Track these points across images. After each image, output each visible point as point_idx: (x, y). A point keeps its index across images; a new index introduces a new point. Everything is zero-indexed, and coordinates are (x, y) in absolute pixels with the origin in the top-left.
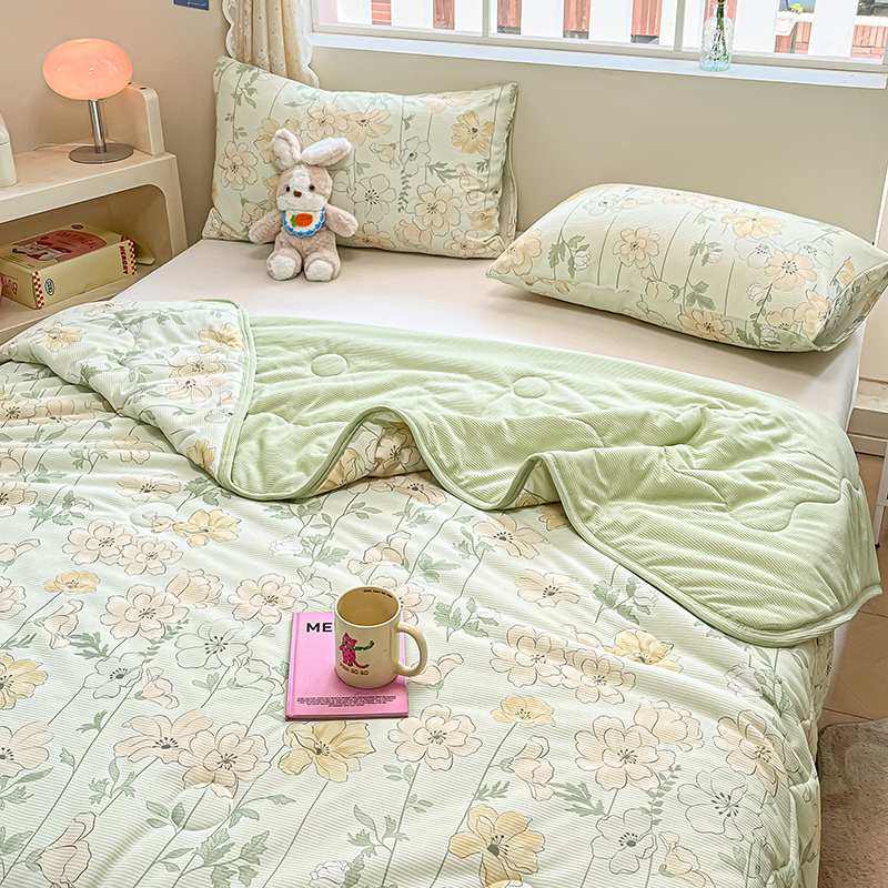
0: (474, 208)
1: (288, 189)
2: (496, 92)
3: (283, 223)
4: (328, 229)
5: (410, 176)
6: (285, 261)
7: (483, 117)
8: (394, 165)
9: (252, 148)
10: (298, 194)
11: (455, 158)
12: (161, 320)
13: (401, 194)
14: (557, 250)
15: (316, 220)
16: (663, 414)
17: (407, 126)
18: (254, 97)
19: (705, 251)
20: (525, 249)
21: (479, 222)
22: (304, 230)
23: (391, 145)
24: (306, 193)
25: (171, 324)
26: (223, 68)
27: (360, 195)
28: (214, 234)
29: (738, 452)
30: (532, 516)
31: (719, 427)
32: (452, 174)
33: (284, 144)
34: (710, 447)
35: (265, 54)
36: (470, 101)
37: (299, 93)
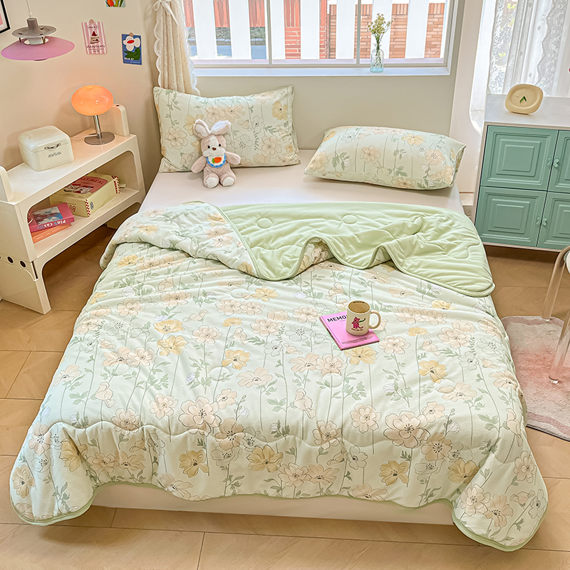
0: (286, 144)
1: (209, 147)
2: (285, 90)
5: (258, 133)
6: (213, 180)
7: (283, 103)
8: (250, 129)
9: (183, 129)
10: (214, 149)
11: (275, 123)
12: (186, 215)
13: (255, 142)
14: (336, 160)
15: (223, 159)
16: (410, 223)
17: (252, 111)
18: (178, 105)
19: (400, 153)
20: (321, 161)
21: (289, 150)
22: (218, 164)
23: (246, 121)
24: (218, 148)
25: (190, 215)
27: (237, 145)
28: (165, 170)
29: (441, 232)
30: (380, 268)
31: (431, 223)
32: (275, 130)
33: (201, 127)
34: (430, 232)
35: (175, 84)
36: (275, 96)
37: (198, 101)
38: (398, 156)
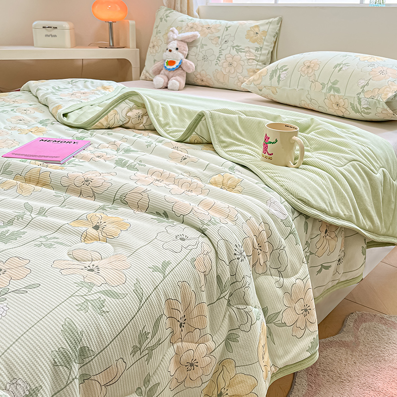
0: (250, 67)
1: (167, 50)
3: (164, 65)
4: (182, 69)
5: (223, 50)
7: (262, 28)
9: (162, 38)
10: (170, 51)
11: (245, 44)
13: (218, 57)
14: (274, 72)
15: (177, 63)
19: (341, 66)
22: (171, 67)
23: (218, 37)
24: (174, 51)
26: (160, 10)
27: (200, 58)
28: (143, 77)
32: (243, 51)
35: (179, 6)
37: (186, 18)
38: (338, 69)
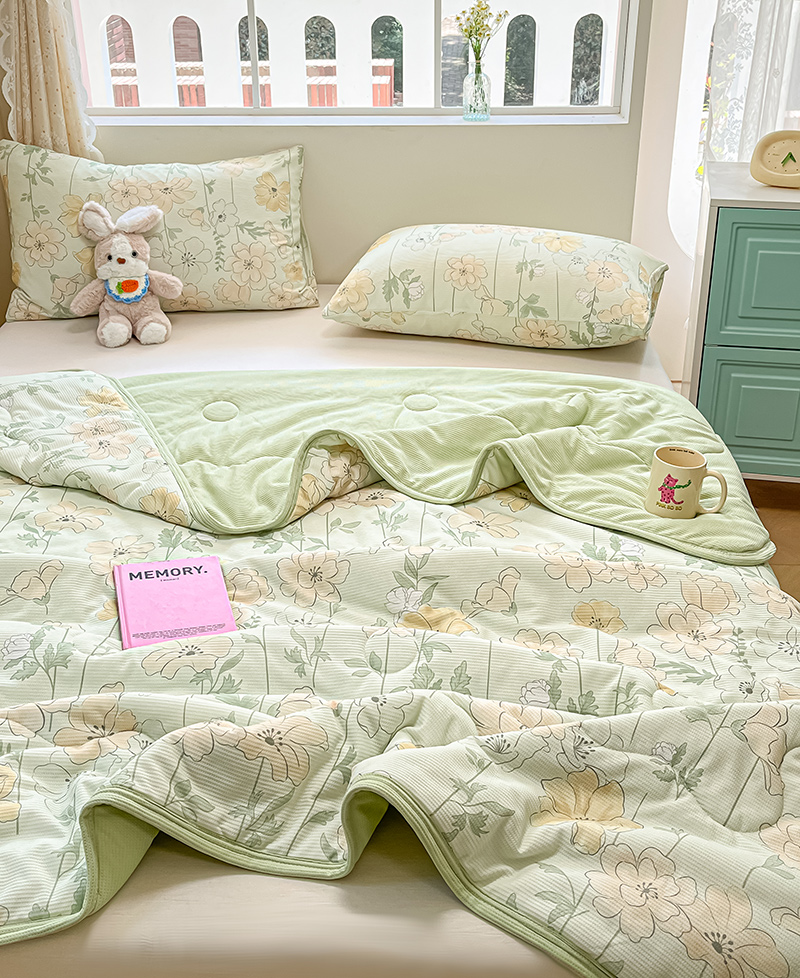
0: (286, 262)
1: (110, 258)
2: (286, 154)
3: (107, 291)
4: (152, 293)
5: (223, 236)
6: (116, 327)
7: (279, 178)
8: (205, 227)
9: (57, 224)
10: (122, 261)
11: (262, 216)
12: (31, 391)
13: (217, 253)
14: (390, 286)
15: (142, 285)
17: (211, 191)
18: (49, 175)
19: (529, 268)
20: (358, 288)
21: (292, 274)
22: (131, 295)
23: (199, 209)
24: (130, 259)
25: (44, 394)
26: (8, 151)
27: (177, 258)
28: (20, 316)
30: (492, 502)
32: (262, 231)
33: (95, 216)
35: (47, 135)
36: (264, 164)
37: (94, 168)
38: (526, 274)
